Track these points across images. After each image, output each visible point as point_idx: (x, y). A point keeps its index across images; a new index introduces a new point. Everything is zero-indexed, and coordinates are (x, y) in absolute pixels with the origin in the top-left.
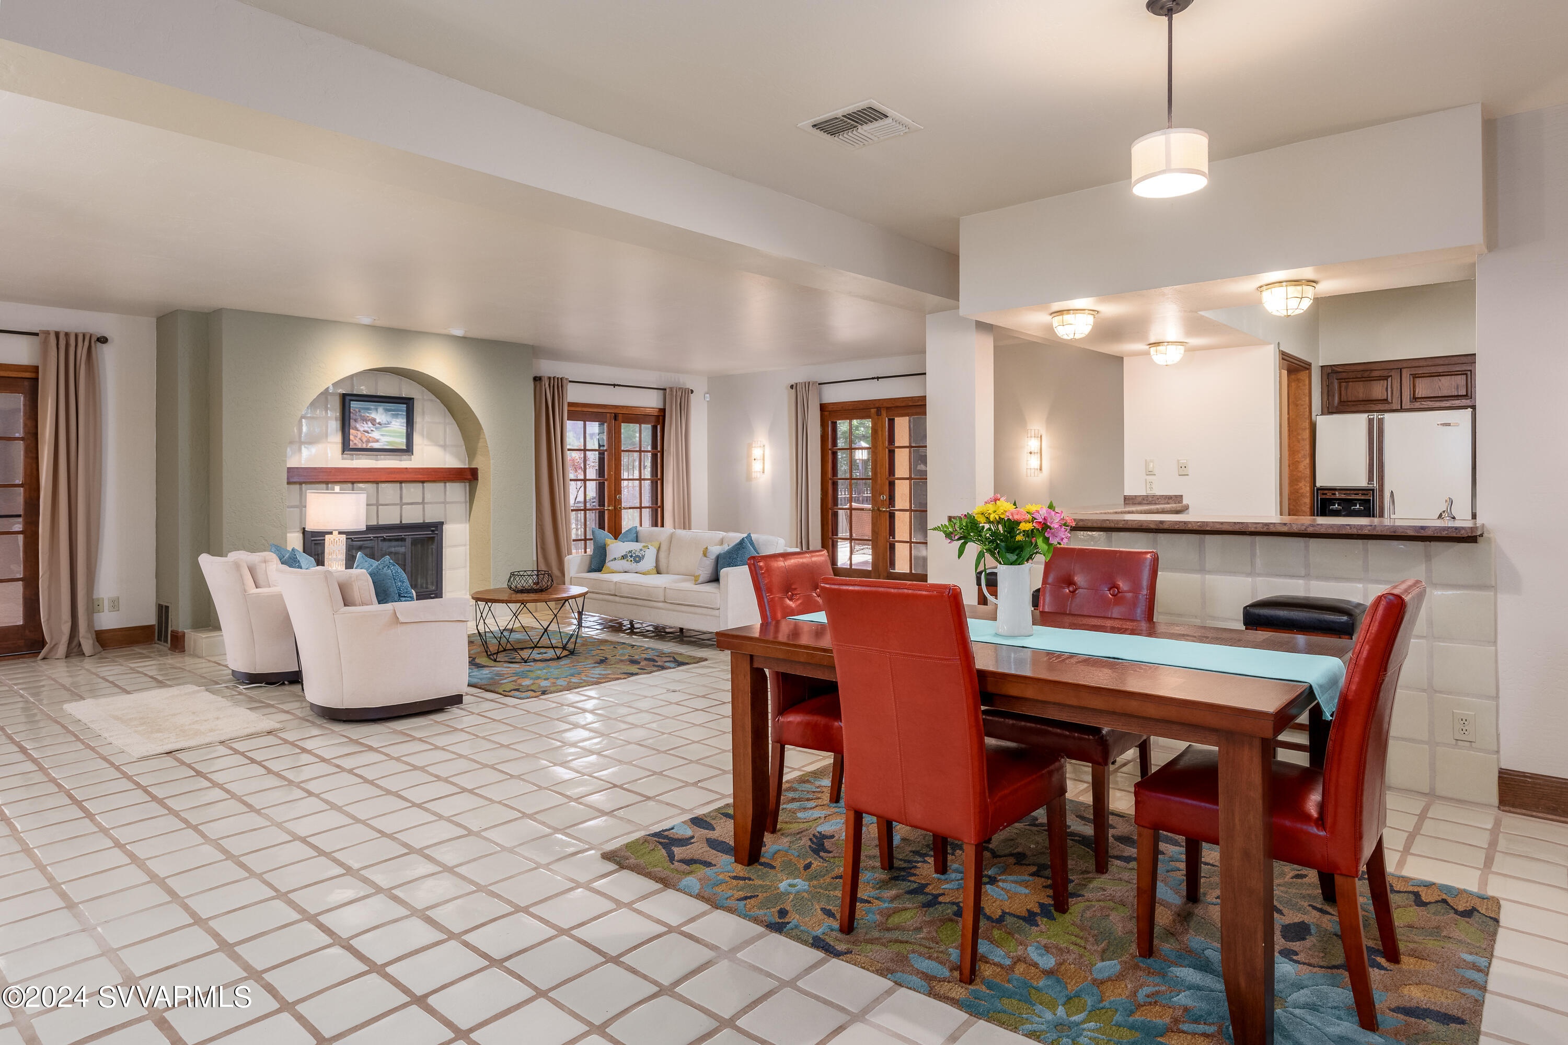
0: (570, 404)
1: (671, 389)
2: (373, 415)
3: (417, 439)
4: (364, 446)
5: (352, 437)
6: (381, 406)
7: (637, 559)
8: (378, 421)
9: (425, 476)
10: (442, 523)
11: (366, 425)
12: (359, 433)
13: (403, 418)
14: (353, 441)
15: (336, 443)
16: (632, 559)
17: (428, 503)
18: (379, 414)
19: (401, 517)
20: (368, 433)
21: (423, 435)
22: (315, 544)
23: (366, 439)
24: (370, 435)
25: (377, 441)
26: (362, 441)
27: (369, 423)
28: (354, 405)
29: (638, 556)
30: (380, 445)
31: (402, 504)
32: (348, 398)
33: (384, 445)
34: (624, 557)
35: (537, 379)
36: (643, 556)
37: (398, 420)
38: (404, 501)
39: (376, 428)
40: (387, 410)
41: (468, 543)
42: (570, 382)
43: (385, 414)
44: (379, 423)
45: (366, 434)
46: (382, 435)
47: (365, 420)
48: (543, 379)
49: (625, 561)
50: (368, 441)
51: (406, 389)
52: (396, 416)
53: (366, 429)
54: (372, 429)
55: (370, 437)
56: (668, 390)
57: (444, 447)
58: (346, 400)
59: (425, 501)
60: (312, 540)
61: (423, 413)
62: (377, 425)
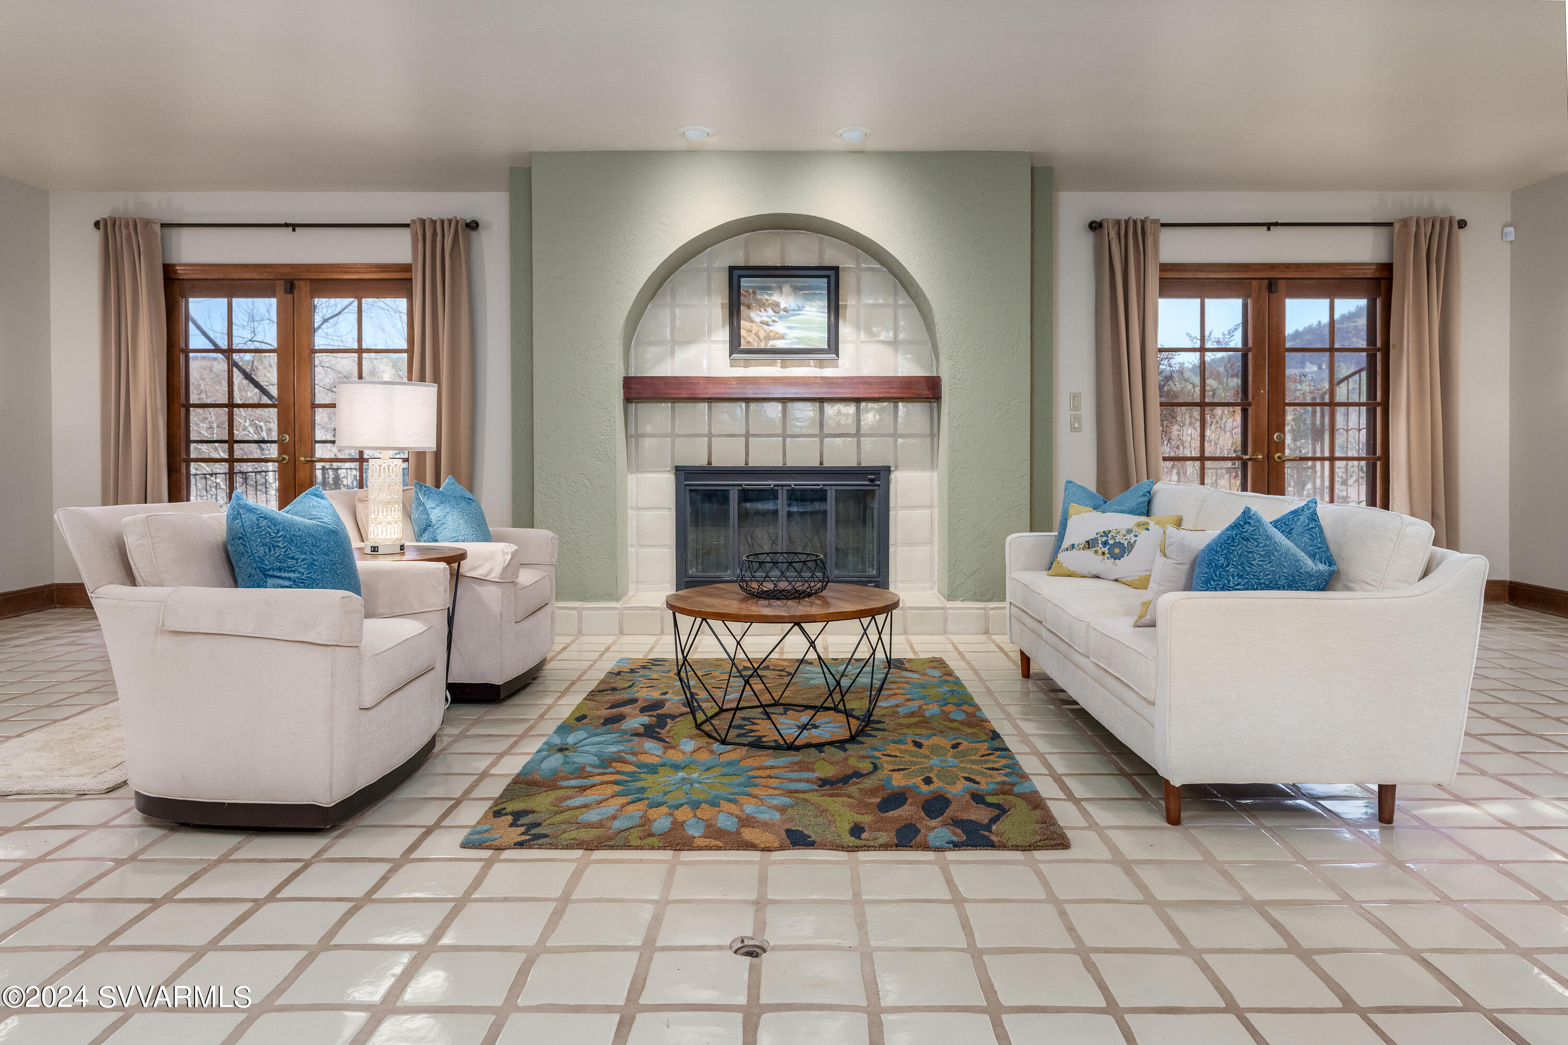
0: (1164, 267)
1: (1405, 222)
2: (775, 297)
3: (845, 331)
4: (762, 346)
5: (743, 333)
6: (786, 282)
7: (1117, 551)
8: (782, 306)
9: (846, 391)
10: (888, 470)
11: (765, 314)
12: (754, 325)
13: (821, 300)
14: (745, 338)
15: (724, 342)
16: (1106, 550)
17: (865, 435)
18: (784, 295)
19: (821, 456)
20: (768, 325)
21: (858, 327)
22: (690, 490)
23: (765, 334)
24: (771, 328)
25: (782, 337)
26: (759, 338)
27: (769, 310)
28: (745, 283)
29: (1119, 545)
30: (787, 344)
31: (822, 435)
32: (736, 273)
33: (793, 343)
34: (1089, 544)
35: (1095, 226)
36: (1131, 546)
37: (814, 304)
38: (826, 431)
39: (780, 318)
40: (796, 289)
41: (936, 503)
42: (1163, 225)
43: (793, 294)
44: (785, 310)
45: (765, 327)
46: (789, 328)
47: (762, 305)
48: (1105, 224)
49: (1090, 553)
50: (768, 338)
51: (832, 255)
52: (809, 297)
53: (765, 319)
54: (774, 318)
55: (771, 331)
56: (1397, 226)
57: (894, 344)
58: (736, 274)
59: (862, 432)
60: (686, 485)
61: (859, 291)
62: (782, 313)
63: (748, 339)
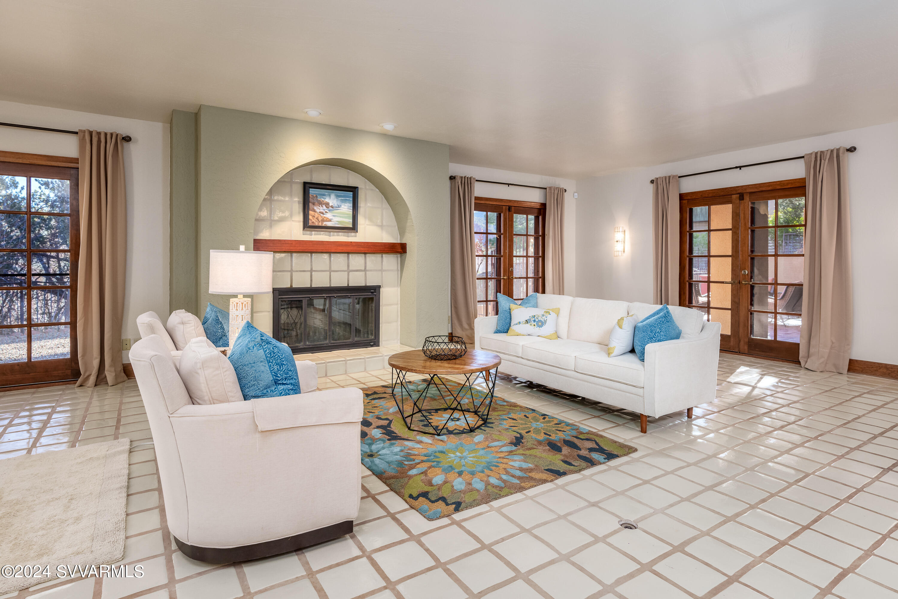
0: (477, 198)
1: (550, 188)
2: (327, 200)
3: (361, 220)
4: (320, 224)
5: (310, 217)
6: (333, 193)
7: (540, 324)
8: (330, 205)
9: (365, 249)
10: (379, 287)
11: (322, 208)
12: (316, 214)
13: (349, 203)
14: (311, 220)
15: (299, 221)
16: (535, 324)
17: (369, 271)
18: (332, 199)
19: (348, 281)
20: (323, 214)
21: (365, 218)
22: (282, 301)
23: (322, 218)
24: (325, 216)
25: (330, 220)
26: (318, 220)
27: (324, 206)
28: (312, 192)
29: (540, 321)
30: (333, 224)
31: (349, 271)
32: (308, 185)
33: (335, 224)
34: (527, 322)
35: (452, 178)
36: (545, 321)
37: (346, 205)
38: (351, 268)
39: (329, 211)
40: (337, 196)
41: (399, 303)
42: (477, 181)
43: (336, 199)
44: (332, 207)
45: (322, 215)
46: (334, 216)
47: (321, 203)
48: (457, 177)
49: (528, 325)
50: (323, 221)
51: (354, 181)
52: (343, 201)
53: (322, 211)
54: (326, 210)
55: (325, 217)
56: (548, 189)
57: (381, 226)
58: (307, 186)
59: (367, 269)
60: (279, 298)
61: (366, 200)
62: (330, 208)
63: (313, 221)
